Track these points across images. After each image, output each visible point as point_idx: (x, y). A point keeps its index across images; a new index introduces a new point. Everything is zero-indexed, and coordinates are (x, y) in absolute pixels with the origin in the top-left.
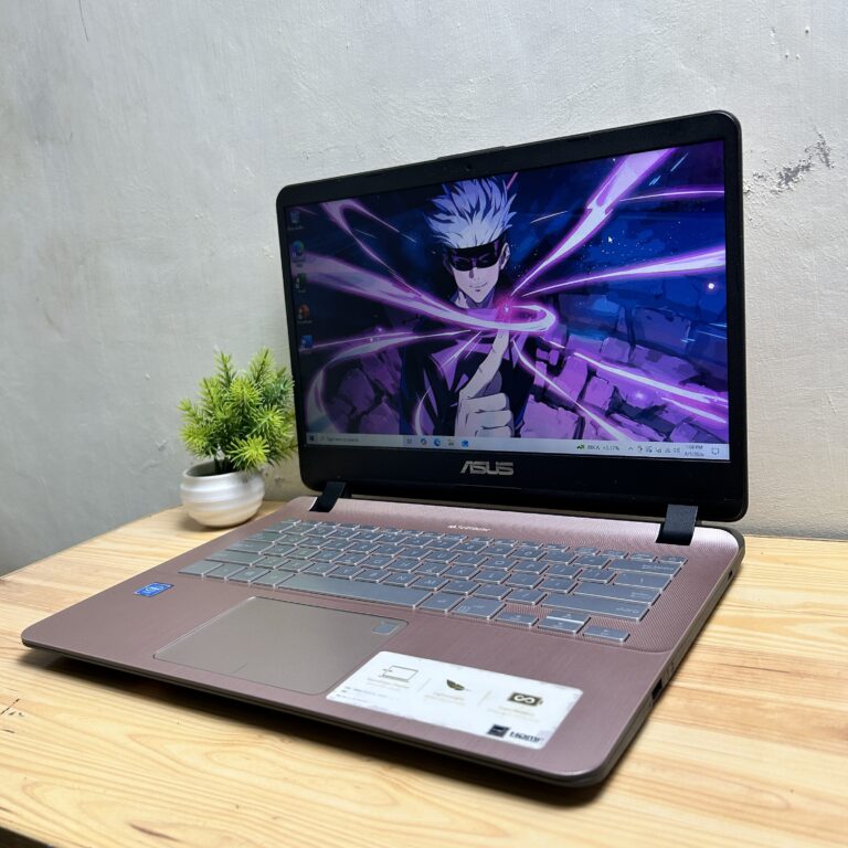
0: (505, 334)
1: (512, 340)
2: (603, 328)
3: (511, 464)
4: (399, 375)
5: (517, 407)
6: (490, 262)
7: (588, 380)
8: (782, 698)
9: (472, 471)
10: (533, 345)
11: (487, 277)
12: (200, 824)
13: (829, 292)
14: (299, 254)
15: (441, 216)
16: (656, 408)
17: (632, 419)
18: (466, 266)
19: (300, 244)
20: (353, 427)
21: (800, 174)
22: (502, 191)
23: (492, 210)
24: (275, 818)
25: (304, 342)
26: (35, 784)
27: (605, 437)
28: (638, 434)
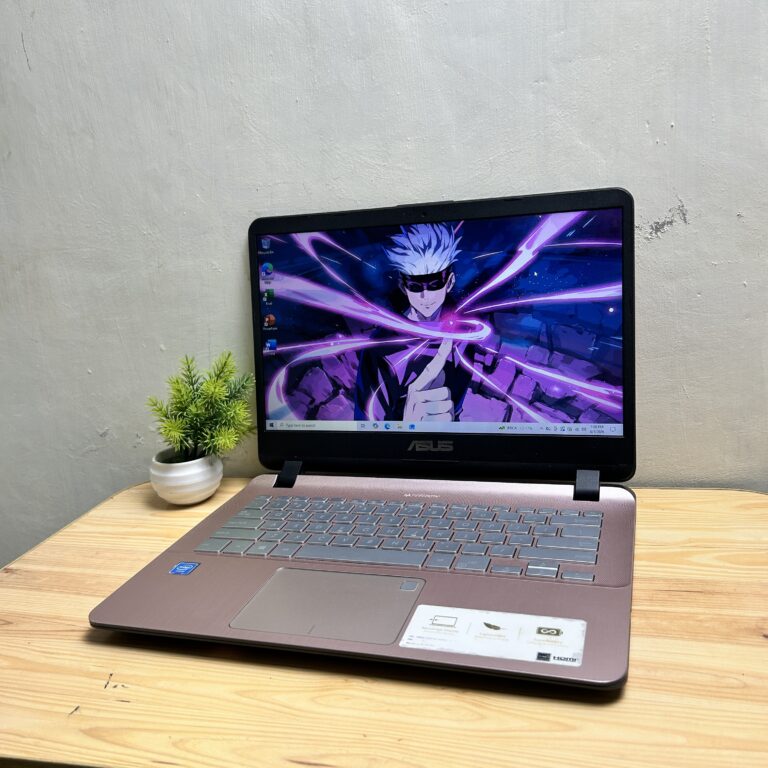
0: (449, 341)
1: (455, 346)
2: (528, 339)
3: (451, 442)
4: (355, 372)
6: (439, 286)
7: (516, 377)
9: (418, 449)
10: (471, 350)
11: (435, 298)
13: (685, 312)
14: (268, 274)
15: (397, 250)
16: (569, 398)
17: (550, 406)
18: (417, 289)
19: (270, 266)
20: (312, 415)
21: (665, 227)
22: (450, 234)
23: (442, 248)
25: (268, 345)
26: (182, 741)
27: (529, 420)
28: (554, 418)
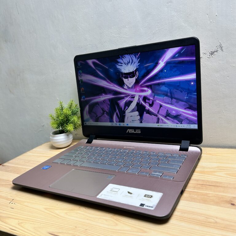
1: (140, 97)
2: (163, 94)
3: (140, 130)
4: (109, 107)
5: (141, 115)
6: (133, 77)
7: (160, 108)
8: (213, 193)
9: (129, 132)
10: (145, 99)
12: (67, 232)
13: (223, 84)
14: (80, 74)
15: (119, 64)
16: (178, 115)
17: (172, 118)
18: (126, 78)
19: (81, 71)
20: (97, 120)
21: (215, 53)
22: (136, 58)
23: (133, 63)
24: (86, 230)
25: (83, 98)
26: (22, 223)
27: (165, 123)
28: (173, 122)
